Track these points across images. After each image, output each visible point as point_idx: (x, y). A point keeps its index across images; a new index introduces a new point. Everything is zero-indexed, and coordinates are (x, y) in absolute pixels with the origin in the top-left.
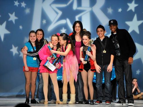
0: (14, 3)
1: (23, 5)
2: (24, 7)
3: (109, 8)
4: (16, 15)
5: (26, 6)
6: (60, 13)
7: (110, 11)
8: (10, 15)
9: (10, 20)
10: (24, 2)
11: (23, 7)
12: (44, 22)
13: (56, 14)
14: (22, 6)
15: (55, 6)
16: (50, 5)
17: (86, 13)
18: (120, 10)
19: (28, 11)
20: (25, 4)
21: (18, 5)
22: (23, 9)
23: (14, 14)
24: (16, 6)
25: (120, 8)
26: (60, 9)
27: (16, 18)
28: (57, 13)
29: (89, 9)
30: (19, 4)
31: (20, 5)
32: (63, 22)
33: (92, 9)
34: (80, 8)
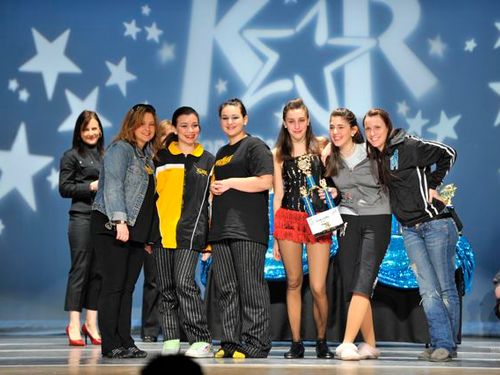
0: (125, 29)
1: (153, 33)
2: (157, 40)
3: (433, 37)
4: (129, 69)
5: (161, 38)
6: (273, 58)
7: (437, 47)
8: (110, 66)
9: (110, 82)
10: (154, 26)
11: (152, 41)
12: (222, 87)
13: (258, 62)
14: (149, 38)
15: (255, 35)
16: (241, 32)
17: (359, 56)
18: (470, 45)
19: (167, 53)
20: (160, 32)
21: (138, 34)
22: (153, 47)
23: (123, 62)
24: (130, 37)
25: (469, 40)
26: (273, 44)
27: (131, 77)
28: (263, 58)
29: (368, 44)
30: (138, 30)
31: (142, 35)
32: (282, 86)
33: (378, 42)
34: (337, 42)
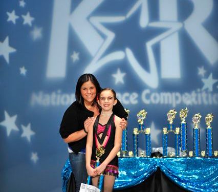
0: (7, 17)
1: (28, 19)
2: (30, 24)
5: (33, 23)
6: (111, 36)
10: (28, 15)
11: (27, 25)
12: (75, 57)
14: (25, 23)
15: (98, 21)
16: (88, 18)
17: (171, 35)
19: (37, 34)
20: (32, 19)
21: (17, 20)
22: (28, 29)
23: (6, 40)
24: (11, 22)
26: (110, 27)
27: (13, 50)
28: (104, 37)
29: (177, 26)
30: (17, 17)
31: (20, 21)
32: (118, 56)
33: (184, 25)
34: (155, 25)
